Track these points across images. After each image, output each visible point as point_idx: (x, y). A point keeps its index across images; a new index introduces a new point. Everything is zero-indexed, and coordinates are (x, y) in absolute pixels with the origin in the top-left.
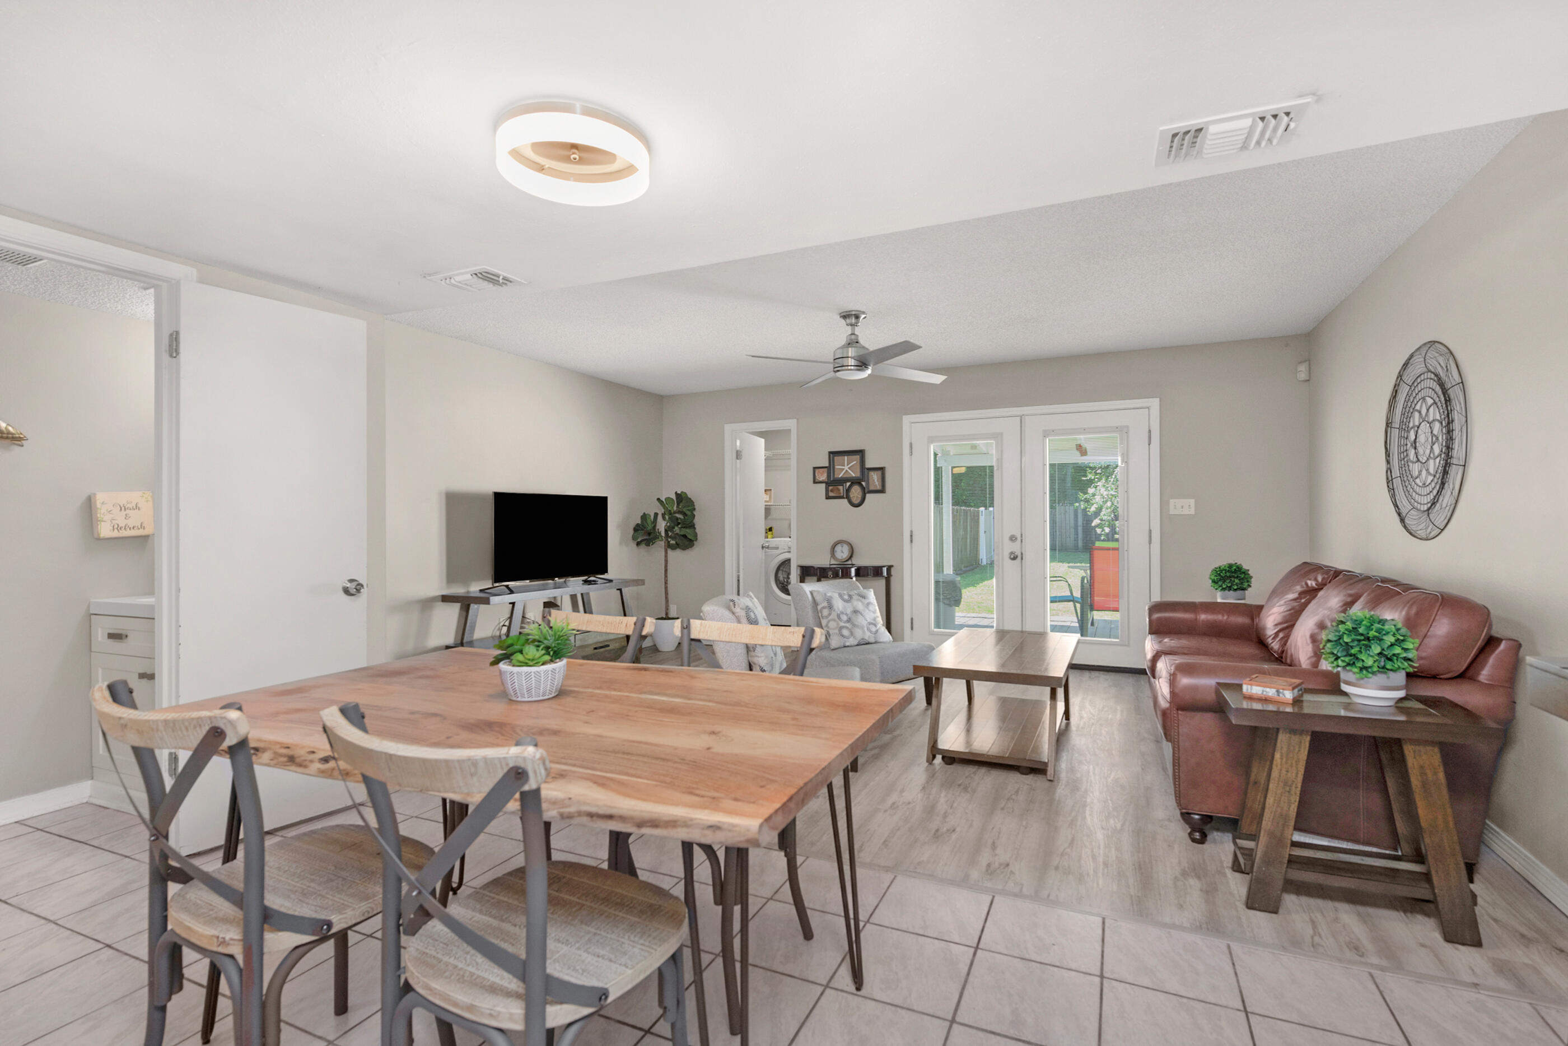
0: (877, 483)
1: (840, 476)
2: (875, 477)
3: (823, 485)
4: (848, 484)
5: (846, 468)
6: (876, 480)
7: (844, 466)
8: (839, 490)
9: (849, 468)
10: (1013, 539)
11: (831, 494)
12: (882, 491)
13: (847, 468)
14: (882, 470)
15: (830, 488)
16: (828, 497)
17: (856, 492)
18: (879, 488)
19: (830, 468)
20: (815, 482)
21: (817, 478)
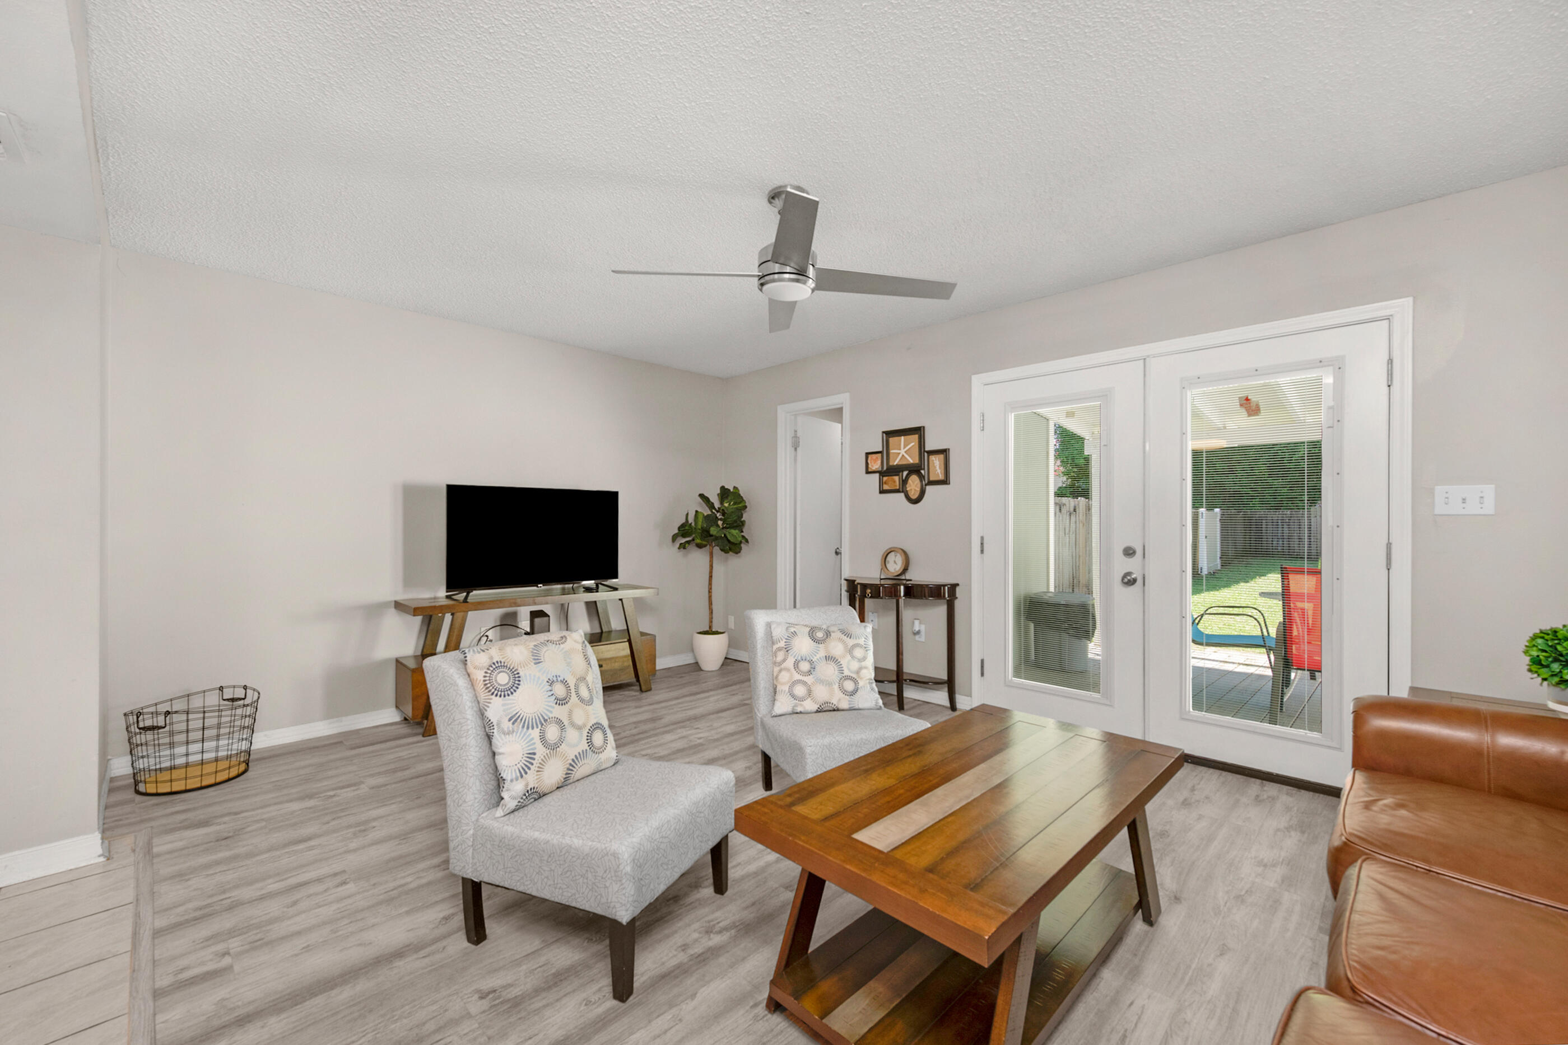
0: (939, 471)
1: (895, 464)
2: (937, 462)
3: (877, 475)
4: (905, 473)
5: (902, 452)
6: (938, 467)
7: (900, 449)
8: (895, 482)
9: (905, 452)
10: (1129, 552)
11: (886, 487)
12: (945, 482)
13: (904, 452)
14: (944, 452)
15: (885, 479)
16: (882, 492)
17: (914, 484)
18: (941, 477)
19: (885, 452)
20: (868, 472)
21: (870, 466)
